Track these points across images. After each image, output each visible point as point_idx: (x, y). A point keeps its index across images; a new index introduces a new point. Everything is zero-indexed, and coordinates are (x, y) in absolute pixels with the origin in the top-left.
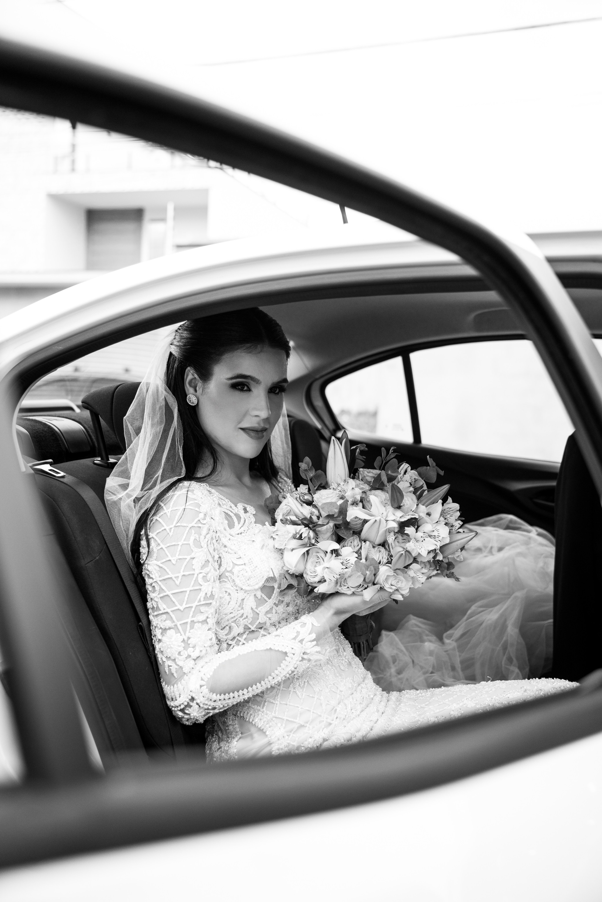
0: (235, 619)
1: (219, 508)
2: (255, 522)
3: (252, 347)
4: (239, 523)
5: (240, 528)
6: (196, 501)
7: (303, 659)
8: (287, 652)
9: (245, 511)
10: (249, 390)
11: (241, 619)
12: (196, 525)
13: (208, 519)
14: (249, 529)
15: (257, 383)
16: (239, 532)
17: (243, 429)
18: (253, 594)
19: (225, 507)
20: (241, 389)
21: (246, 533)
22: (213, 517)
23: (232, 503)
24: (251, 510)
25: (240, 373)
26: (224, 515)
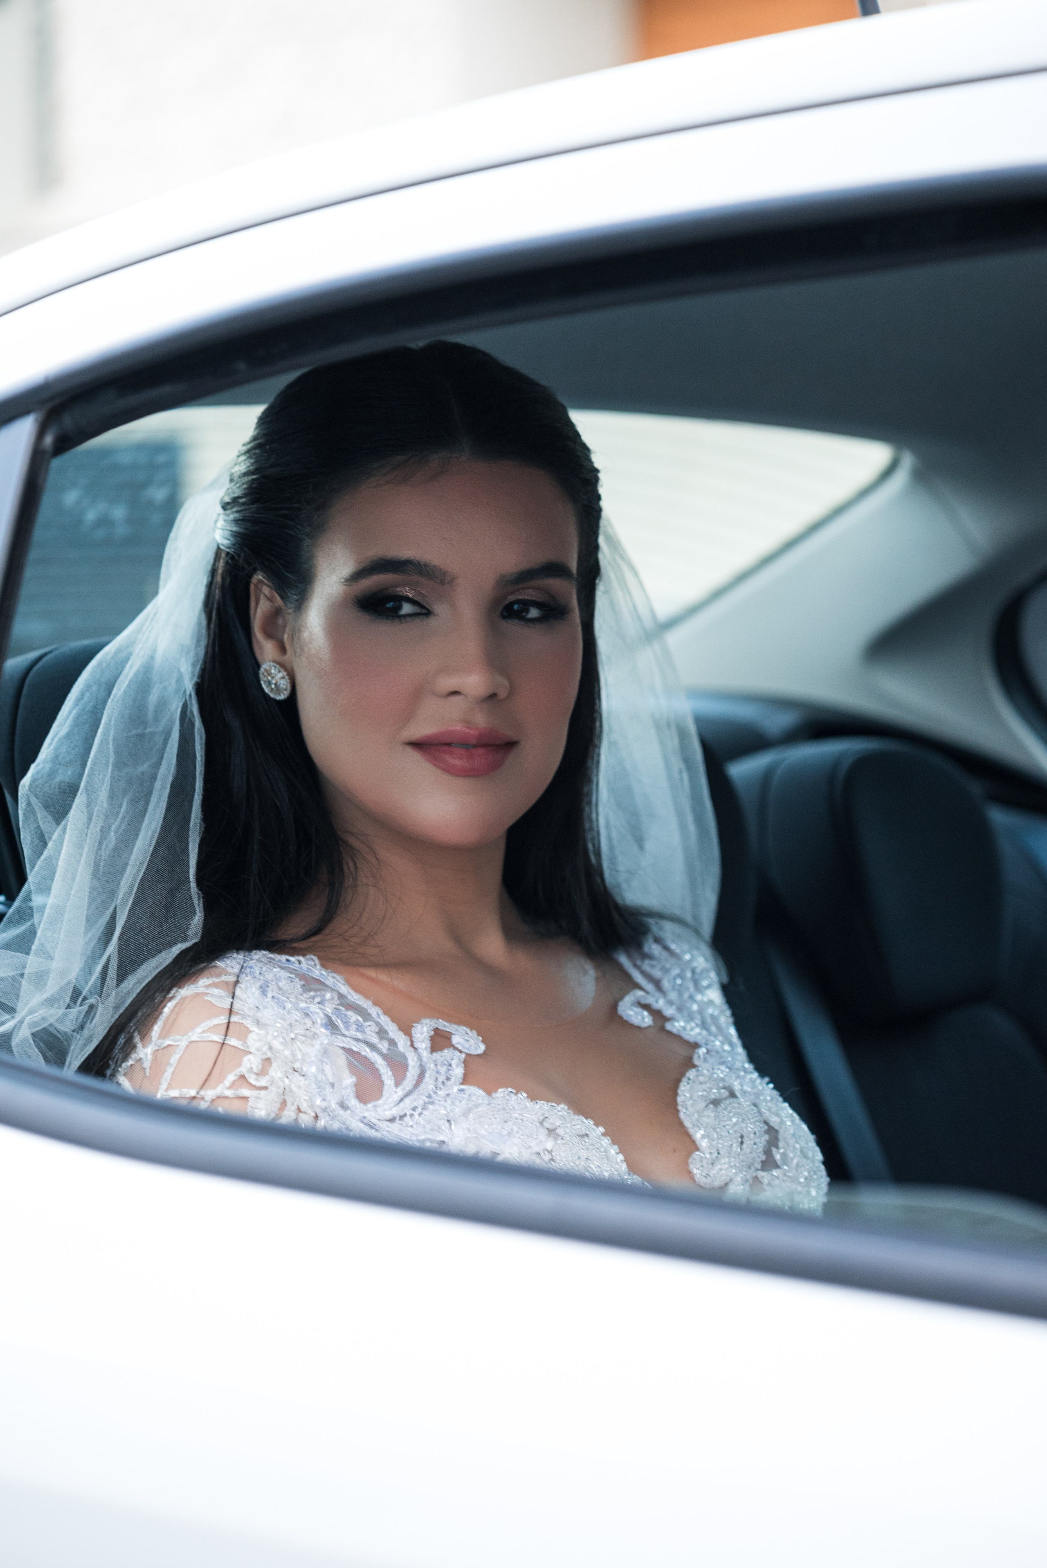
1: (326, 1036)
2: (463, 1081)
3: (412, 461)
4: (397, 1085)
5: (401, 1100)
9: (440, 1042)
10: (424, 612)
12: (229, 1093)
13: (276, 1072)
14: (432, 1103)
15: (442, 582)
16: (395, 1112)
17: (418, 745)
19: (352, 1032)
20: (394, 614)
21: (420, 1114)
22: (297, 1065)
23: (393, 1021)
24: (467, 1041)
25: (380, 556)
26: (342, 1059)
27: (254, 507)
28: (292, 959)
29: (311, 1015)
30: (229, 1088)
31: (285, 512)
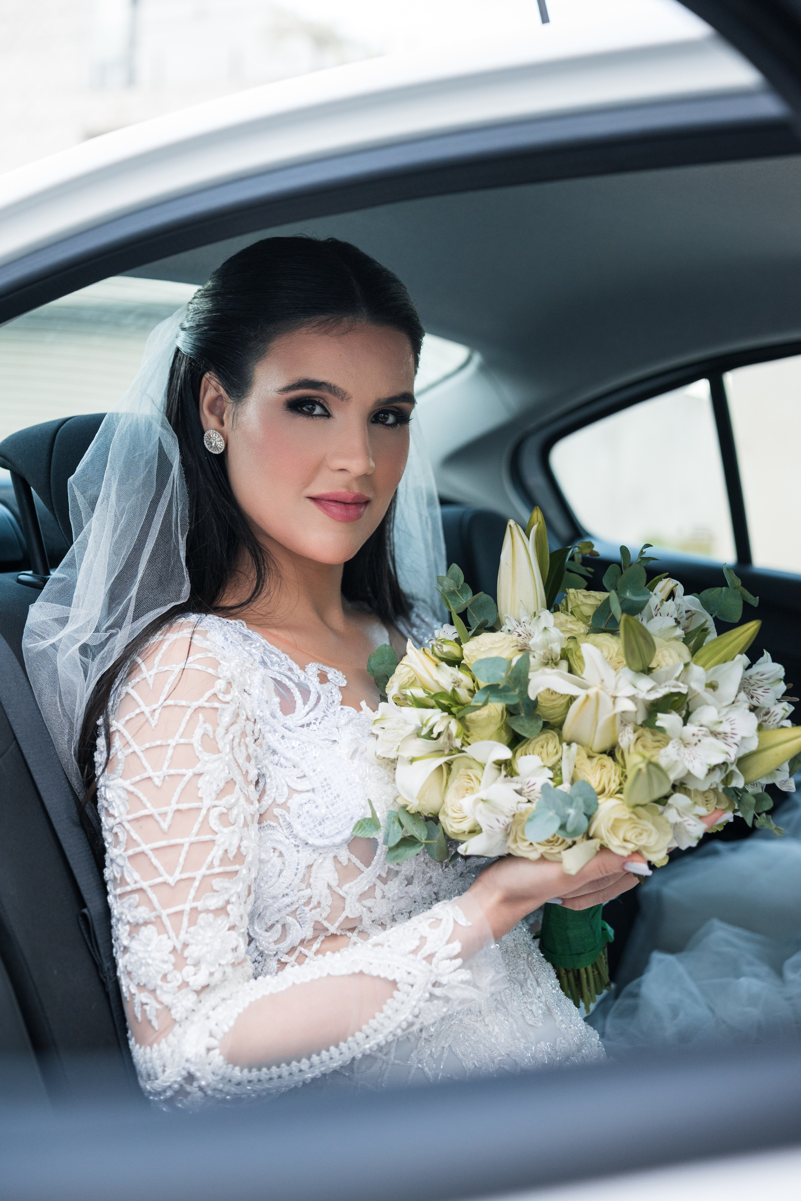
0: (294, 907)
1: (262, 670)
2: (342, 703)
3: (331, 321)
4: (305, 703)
5: (308, 714)
6: (210, 655)
7: (432, 996)
8: (397, 980)
9: (323, 678)
10: (327, 415)
11: (307, 909)
12: (207, 705)
13: (235, 692)
14: (326, 716)
15: (342, 399)
16: (305, 721)
17: (314, 499)
18: (331, 855)
19: (276, 668)
20: (310, 414)
21: (320, 723)
22: (247, 688)
23: (296, 663)
24: (337, 677)
25: (305, 378)
26: (271, 684)
28: (230, 621)
29: (253, 655)
30: (206, 701)
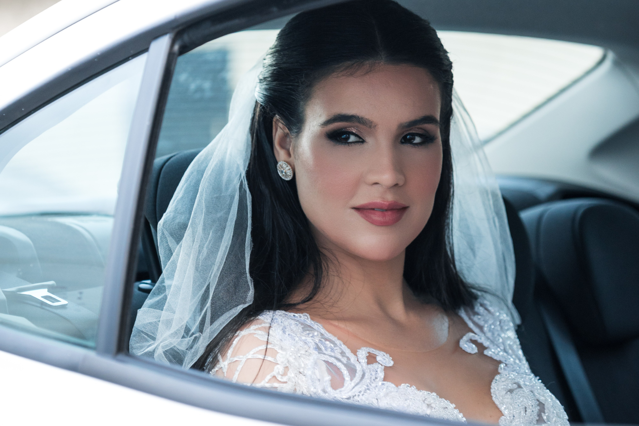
1: (315, 353)
2: (384, 379)
3: (355, 65)
4: (351, 380)
6: (270, 346)
9: (371, 360)
10: (361, 141)
12: (267, 385)
13: (291, 374)
14: (368, 389)
15: (370, 127)
16: (350, 394)
17: (357, 209)
19: (329, 352)
20: (345, 141)
21: (363, 395)
22: (301, 370)
23: (348, 348)
24: (385, 359)
25: (339, 113)
26: (324, 366)
27: (274, 83)
28: (296, 315)
29: (308, 343)
30: (267, 383)
31: (291, 87)
